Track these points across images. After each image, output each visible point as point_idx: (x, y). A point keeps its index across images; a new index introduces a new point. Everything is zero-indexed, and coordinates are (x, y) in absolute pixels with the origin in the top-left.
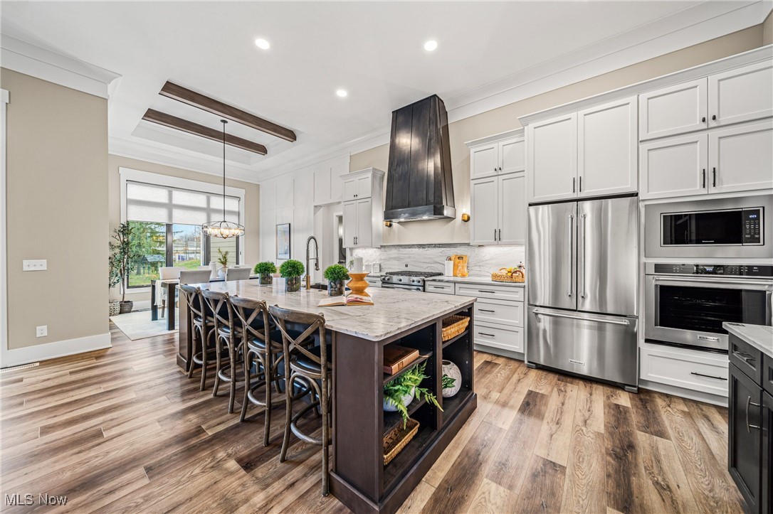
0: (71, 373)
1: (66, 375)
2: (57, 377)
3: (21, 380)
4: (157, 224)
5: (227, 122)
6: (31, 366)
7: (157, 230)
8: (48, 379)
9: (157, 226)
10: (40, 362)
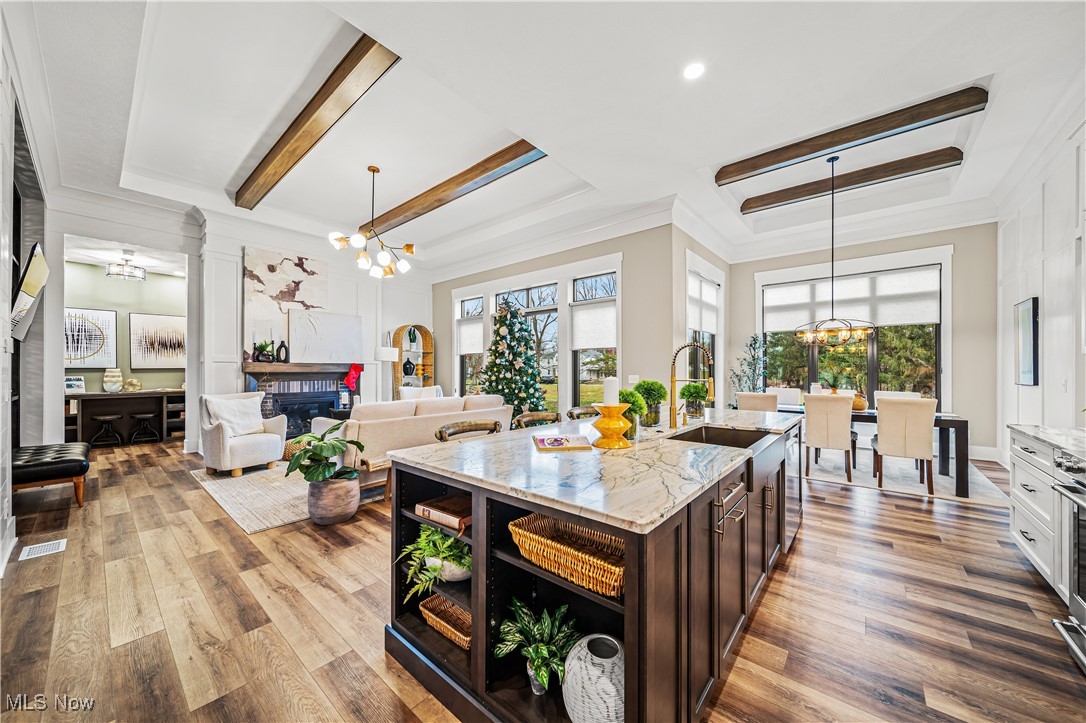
5: (836, 158)
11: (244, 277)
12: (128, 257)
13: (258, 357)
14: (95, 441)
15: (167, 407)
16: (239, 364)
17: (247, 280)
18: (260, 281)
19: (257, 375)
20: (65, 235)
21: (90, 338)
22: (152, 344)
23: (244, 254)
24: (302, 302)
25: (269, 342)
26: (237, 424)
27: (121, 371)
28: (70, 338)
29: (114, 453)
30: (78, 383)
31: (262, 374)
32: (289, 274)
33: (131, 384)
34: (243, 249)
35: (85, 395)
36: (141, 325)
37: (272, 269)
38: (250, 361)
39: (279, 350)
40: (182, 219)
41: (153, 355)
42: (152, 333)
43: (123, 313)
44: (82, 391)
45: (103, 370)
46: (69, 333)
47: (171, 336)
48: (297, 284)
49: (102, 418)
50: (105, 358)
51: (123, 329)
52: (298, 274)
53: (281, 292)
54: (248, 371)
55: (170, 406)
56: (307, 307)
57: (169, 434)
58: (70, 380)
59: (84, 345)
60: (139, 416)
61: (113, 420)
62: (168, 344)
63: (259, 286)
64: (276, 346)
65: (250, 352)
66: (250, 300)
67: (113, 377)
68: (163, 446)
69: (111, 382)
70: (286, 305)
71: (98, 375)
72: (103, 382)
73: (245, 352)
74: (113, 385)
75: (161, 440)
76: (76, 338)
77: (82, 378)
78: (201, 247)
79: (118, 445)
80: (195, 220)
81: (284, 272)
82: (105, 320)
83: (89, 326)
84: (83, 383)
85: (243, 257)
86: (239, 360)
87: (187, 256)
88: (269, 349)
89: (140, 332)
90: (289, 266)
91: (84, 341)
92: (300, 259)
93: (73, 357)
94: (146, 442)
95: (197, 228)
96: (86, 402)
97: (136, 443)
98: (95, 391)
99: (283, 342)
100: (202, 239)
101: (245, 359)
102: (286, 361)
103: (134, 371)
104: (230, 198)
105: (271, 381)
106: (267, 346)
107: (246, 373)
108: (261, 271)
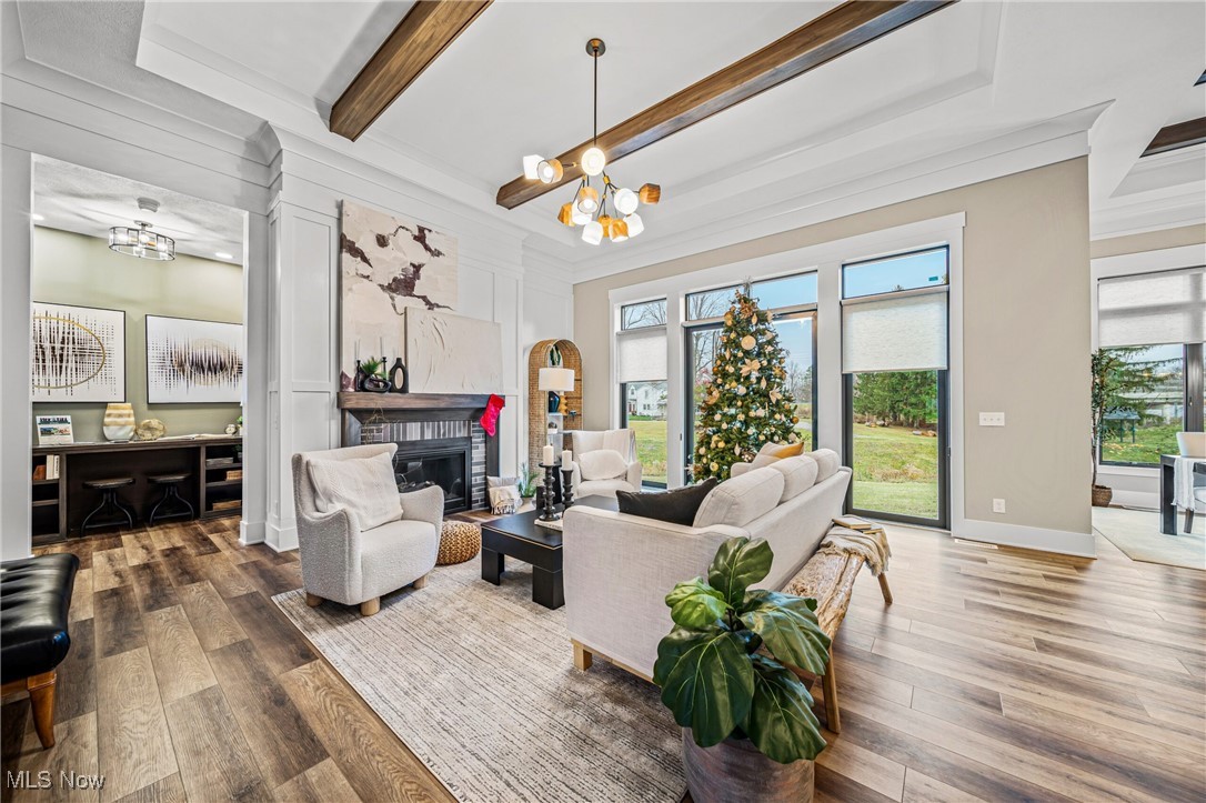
0: (1046, 577)
1: (1038, 577)
2: (1028, 575)
3: (985, 561)
4: (1121, 349)
6: (989, 546)
7: (1122, 360)
8: (1018, 574)
9: (1119, 353)
10: (999, 546)
11: (340, 252)
12: (145, 215)
13: (362, 383)
14: (89, 522)
15: (207, 464)
16: (333, 395)
17: (346, 256)
18: (365, 260)
19: (361, 414)
20: (35, 157)
21: (81, 354)
22: (181, 365)
23: (340, 214)
24: (424, 298)
25: (378, 358)
26: (365, 508)
27: (133, 408)
28: (48, 353)
29: (120, 545)
30: (61, 427)
31: (370, 411)
32: (405, 253)
33: (149, 428)
34: (340, 206)
35: (72, 448)
36: (165, 335)
37: (382, 241)
38: (351, 390)
39: (393, 372)
40: (240, 150)
41: (182, 383)
42: (181, 347)
43: (136, 314)
44: (69, 440)
45: (104, 405)
46: (47, 345)
47: (209, 352)
48: (417, 268)
49: (101, 484)
50: (106, 386)
51: (137, 340)
52: (418, 254)
53: (394, 280)
54: (348, 405)
55: (211, 461)
56: (431, 306)
57: (209, 507)
58: (48, 422)
59: (72, 365)
60: (162, 479)
61: (120, 487)
62: (206, 366)
63: (364, 268)
64: (389, 366)
65: (351, 374)
66: (350, 289)
67: (120, 416)
68: (202, 528)
69: (116, 424)
70: (401, 300)
71: (96, 413)
72: (103, 424)
73: (342, 376)
74: (120, 429)
75: (197, 516)
76: (58, 352)
77: (69, 418)
78: (269, 200)
79: (128, 529)
80: (263, 150)
81: (400, 249)
82: (107, 325)
83: (81, 334)
84: (69, 427)
85: (340, 220)
86: (332, 387)
87: (246, 214)
88: (379, 370)
89: (162, 345)
90: (406, 239)
91: (73, 358)
92: (421, 230)
93: (53, 384)
94: (173, 520)
95: (263, 168)
96: (75, 460)
97: (158, 522)
98: (90, 440)
99: (399, 360)
100: (271, 188)
101: (342, 387)
102: (404, 390)
103: (152, 406)
104: (322, 116)
105: (381, 422)
106: (375, 365)
107: (343, 411)
108: (366, 244)
